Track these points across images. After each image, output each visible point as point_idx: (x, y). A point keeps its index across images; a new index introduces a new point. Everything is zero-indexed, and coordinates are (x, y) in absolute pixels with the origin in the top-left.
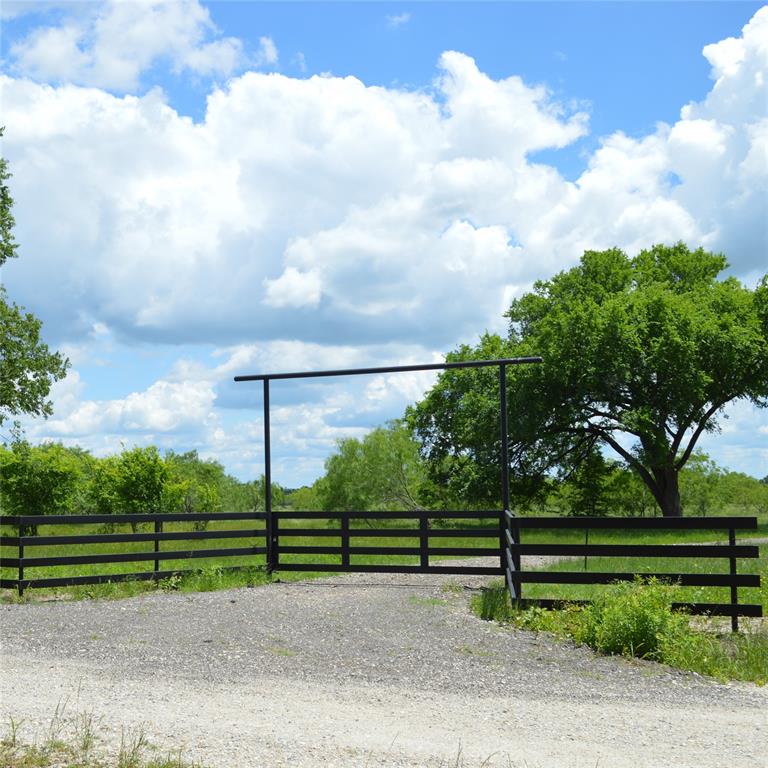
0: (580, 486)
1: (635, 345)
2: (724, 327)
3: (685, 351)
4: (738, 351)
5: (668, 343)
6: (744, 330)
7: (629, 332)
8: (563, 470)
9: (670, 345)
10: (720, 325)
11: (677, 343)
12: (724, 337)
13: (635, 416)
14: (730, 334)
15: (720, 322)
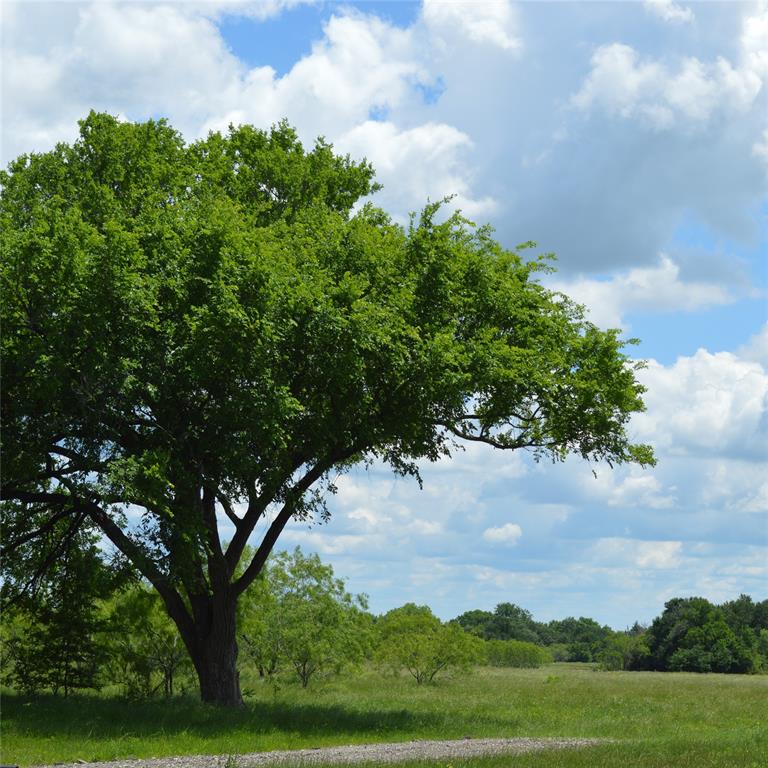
0: (46, 617)
1: (147, 317)
2: (343, 300)
3: (250, 340)
4: (365, 353)
5: (217, 319)
6: (383, 313)
7: (140, 290)
8: (13, 581)
9: (221, 324)
10: (336, 298)
11: (235, 320)
12: (340, 321)
13: (133, 470)
14: (354, 317)
15: (335, 291)
